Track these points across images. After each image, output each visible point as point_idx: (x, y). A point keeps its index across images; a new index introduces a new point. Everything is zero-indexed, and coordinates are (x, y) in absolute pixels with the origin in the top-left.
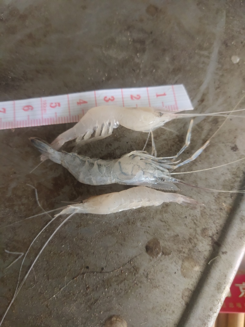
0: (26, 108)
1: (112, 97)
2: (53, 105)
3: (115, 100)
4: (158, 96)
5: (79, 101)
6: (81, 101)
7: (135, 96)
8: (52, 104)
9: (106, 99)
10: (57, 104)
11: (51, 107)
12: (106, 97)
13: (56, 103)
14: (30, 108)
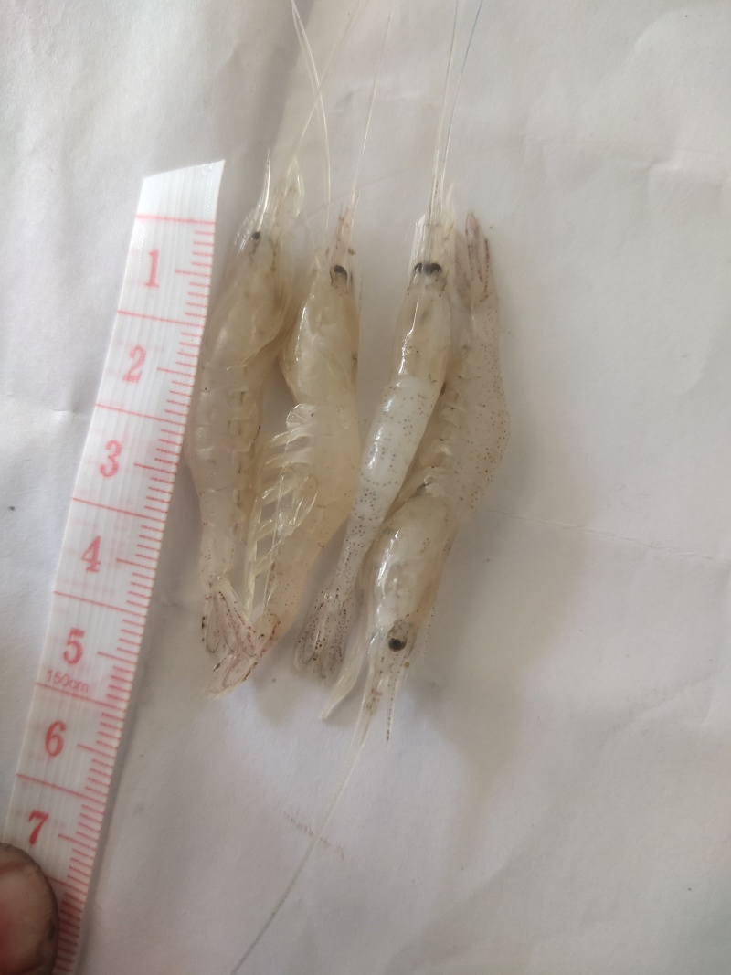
0: (53, 745)
1: (109, 445)
2: (72, 652)
3: (119, 439)
4: (151, 283)
5: (85, 565)
6: (89, 556)
7: (129, 363)
8: (66, 655)
9: (109, 469)
10: (73, 638)
11: (75, 661)
12: (102, 469)
13: (69, 643)
14: (57, 730)
